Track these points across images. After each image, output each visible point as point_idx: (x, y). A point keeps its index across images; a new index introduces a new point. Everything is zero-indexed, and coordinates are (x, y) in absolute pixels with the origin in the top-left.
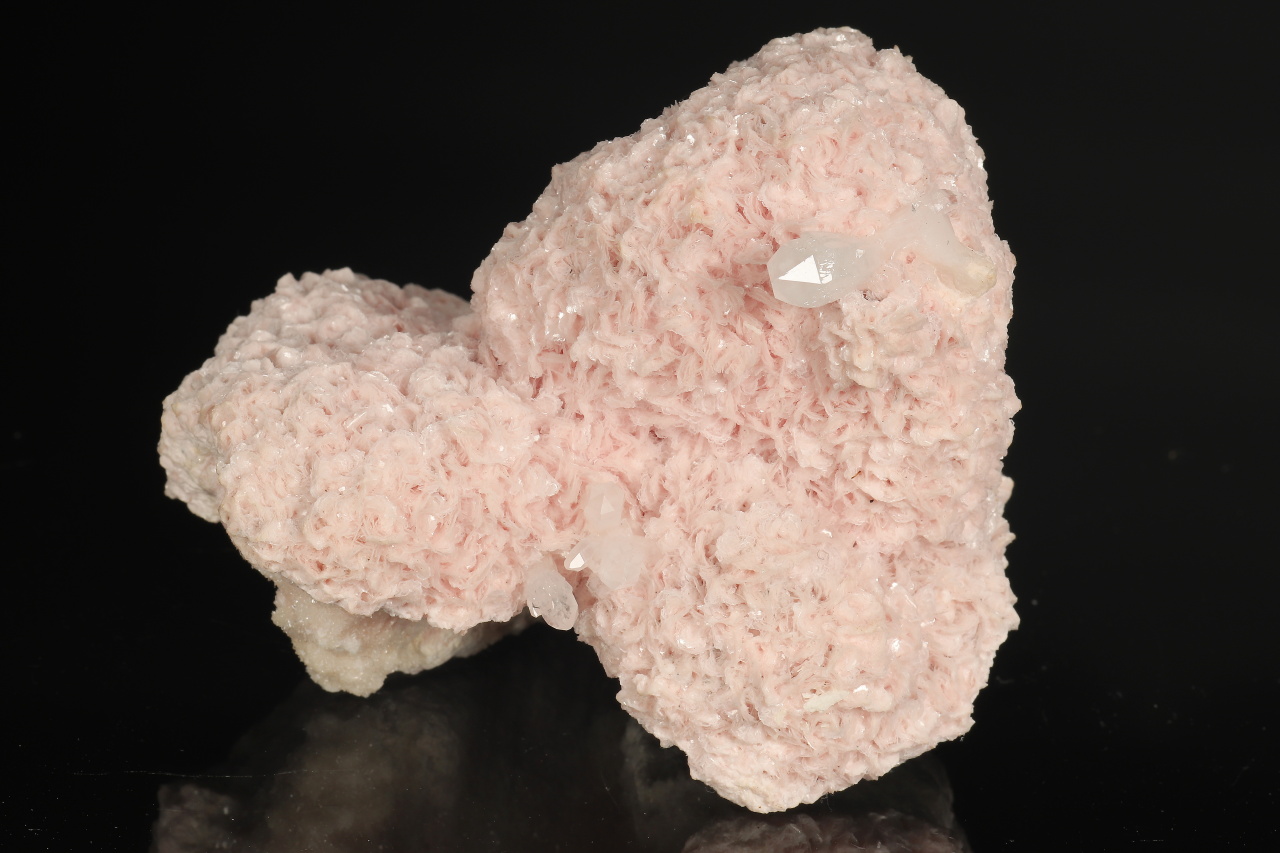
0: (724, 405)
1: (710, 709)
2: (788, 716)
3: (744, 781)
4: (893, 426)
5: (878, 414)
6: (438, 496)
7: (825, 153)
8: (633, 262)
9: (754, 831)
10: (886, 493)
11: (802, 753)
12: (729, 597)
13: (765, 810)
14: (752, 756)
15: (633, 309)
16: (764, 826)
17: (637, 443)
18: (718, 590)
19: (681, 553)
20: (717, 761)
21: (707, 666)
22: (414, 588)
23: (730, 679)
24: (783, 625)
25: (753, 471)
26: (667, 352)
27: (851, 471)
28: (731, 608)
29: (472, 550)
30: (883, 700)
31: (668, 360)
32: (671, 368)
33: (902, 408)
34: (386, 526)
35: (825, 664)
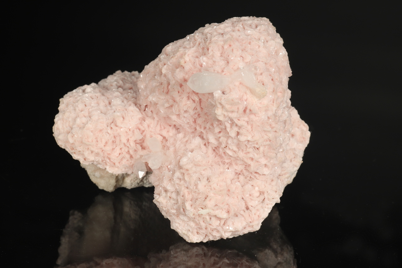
0: (189, 120)
1: (174, 208)
2: (194, 215)
3: (184, 232)
4: (233, 134)
5: (228, 130)
6: (107, 134)
7: (219, 50)
8: (165, 74)
9: (187, 247)
10: (233, 154)
11: (199, 227)
12: (181, 177)
13: (189, 242)
14: (186, 225)
15: (164, 88)
16: (189, 246)
17: (170, 128)
18: (178, 174)
19: (172, 161)
20: (177, 225)
21: (174, 195)
22: (99, 159)
23: (179, 200)
24: (195, 187)
25: (197, 141)
26: (171, 101)
27: (223, 146)
28: (182, 180)
29: (118, 151)
30: (224, 215)
31: (171, 104)
32: (172, 106)
33: (236, 129)
34: (90, 140)
35: (204, 201)
